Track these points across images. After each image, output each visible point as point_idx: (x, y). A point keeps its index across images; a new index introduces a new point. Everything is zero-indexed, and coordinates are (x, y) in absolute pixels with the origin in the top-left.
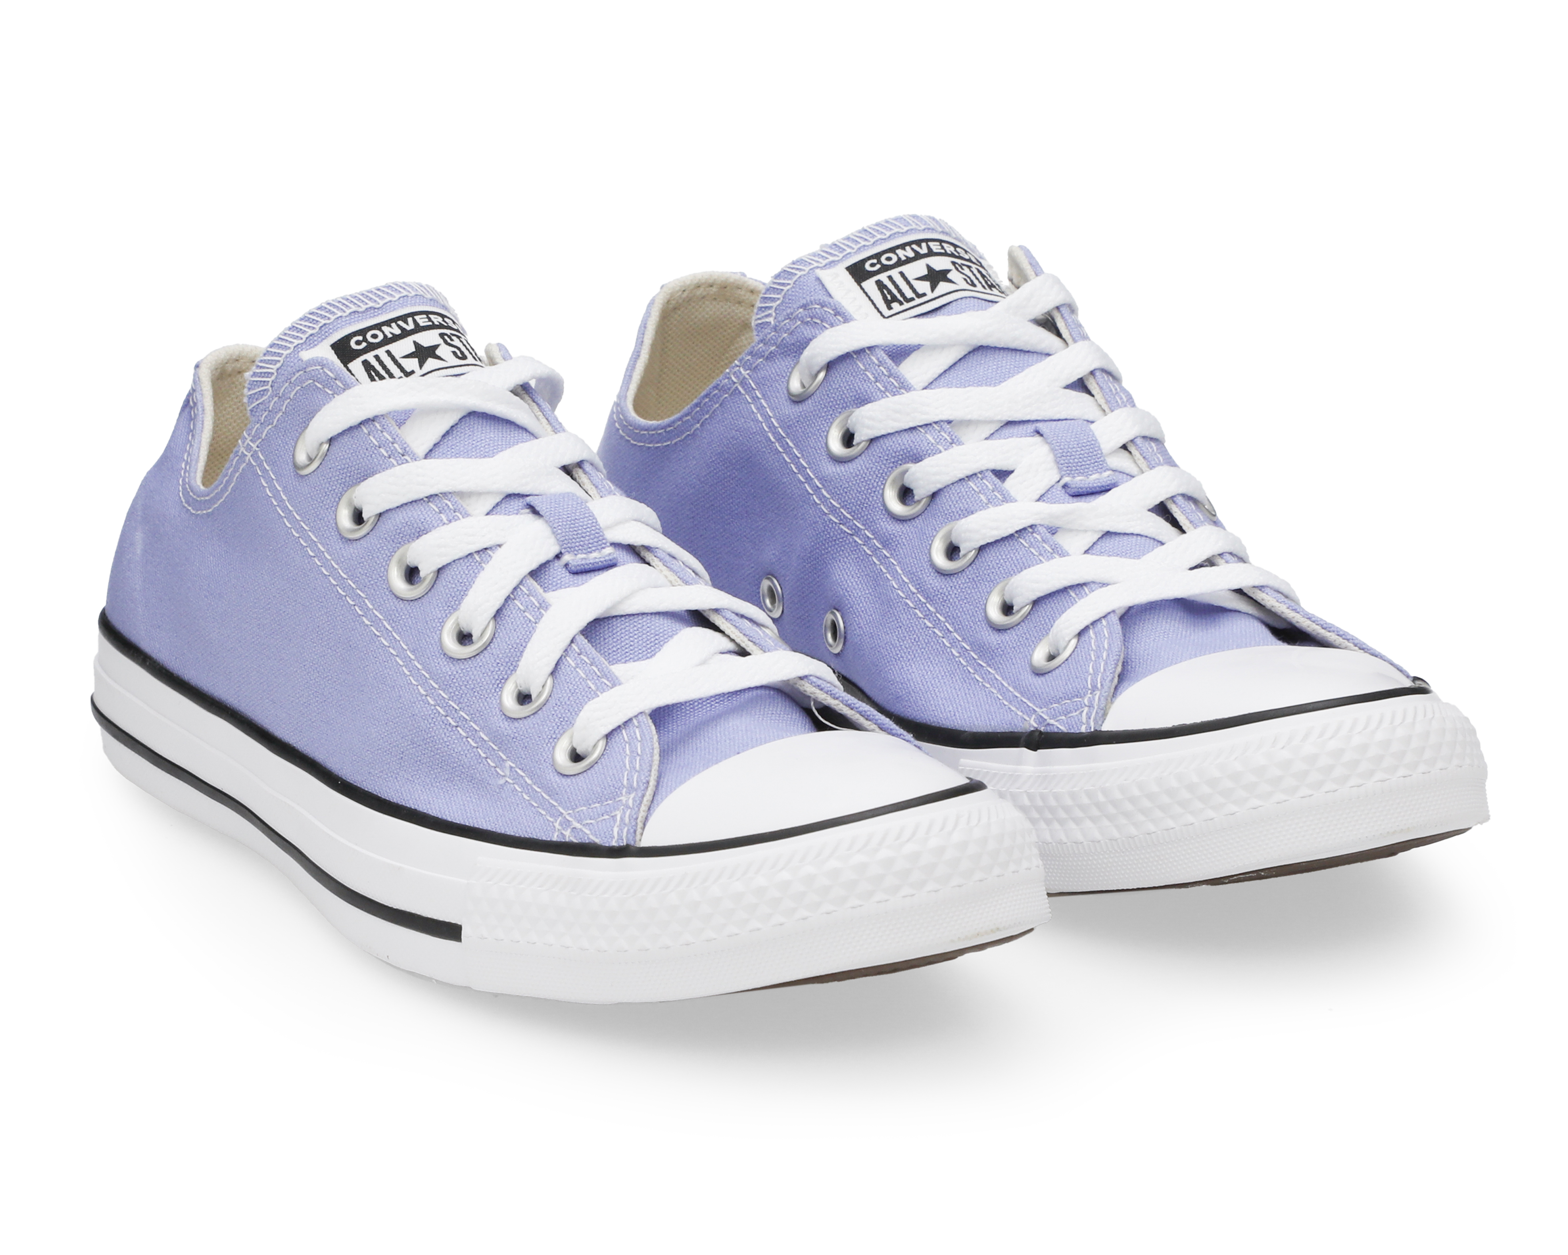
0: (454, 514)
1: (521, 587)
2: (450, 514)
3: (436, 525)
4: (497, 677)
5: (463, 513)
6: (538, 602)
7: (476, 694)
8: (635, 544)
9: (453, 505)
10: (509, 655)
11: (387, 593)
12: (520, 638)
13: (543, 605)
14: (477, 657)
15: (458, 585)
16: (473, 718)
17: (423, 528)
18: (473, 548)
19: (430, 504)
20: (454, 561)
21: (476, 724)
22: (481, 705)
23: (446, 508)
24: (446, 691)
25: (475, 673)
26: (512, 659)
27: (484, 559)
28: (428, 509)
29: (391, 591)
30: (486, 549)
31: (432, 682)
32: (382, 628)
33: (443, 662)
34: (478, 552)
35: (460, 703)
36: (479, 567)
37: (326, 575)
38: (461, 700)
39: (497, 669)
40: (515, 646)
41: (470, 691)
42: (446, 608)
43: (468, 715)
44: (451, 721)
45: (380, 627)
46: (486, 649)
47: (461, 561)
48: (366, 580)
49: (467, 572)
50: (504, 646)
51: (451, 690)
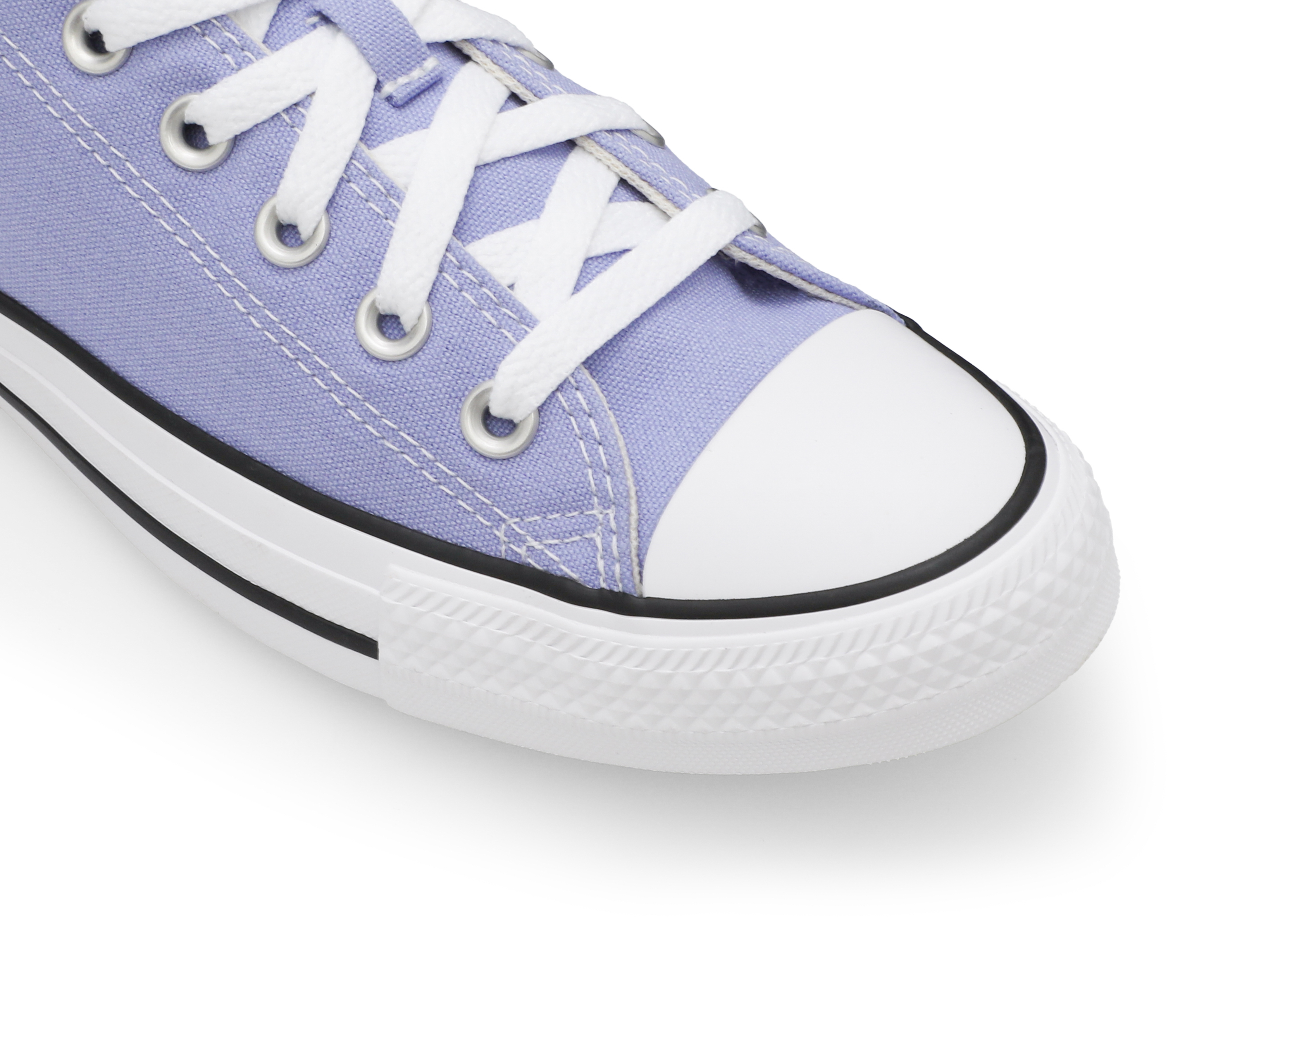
0: (242, 54)
1: (354, 162)
2: (237, 54)
3: (221, 73)
4: (344, 296)
5: (255, 53)
6: (385, 187)
7: (318, 318)
8: (455, 40)
9: (239, 41)
10: (357, 265)
11: (161, 159)
12: (370, 241)
13: (392, 192)
14: (311, 266)
15: (267, 159)
16: (316, 350)
17: (204, 77)
18: (278, 107)
19: (207, 38)
20: (256, 126)
21: (323, 360)
22: (328, 334)
23: (229, 45)
24: (275, 312)
25: (312, 288)
26: (361, 270)
27: (297, 120)
28: (205, 47)
29: (166, 156)
30: (296, 105)
31: (251, 296)
32: (160, 207)
33: (265, 271)
34: (286, 110)
35: (297, 329)
36: (291, 133)
37: (56, 118)
38: (298, 326)
39: (342, 285)
40: (363, 252)
41: (309, 314)
42: (254, 191)
43: (310, 347)
44: (287, 352)
45: (156, 205)
46: (321, 254)
47: (266, 125)
48: (124, 137)
49: (276, 142)
50: (347, 253)
51: (281, 311)
